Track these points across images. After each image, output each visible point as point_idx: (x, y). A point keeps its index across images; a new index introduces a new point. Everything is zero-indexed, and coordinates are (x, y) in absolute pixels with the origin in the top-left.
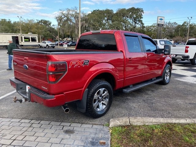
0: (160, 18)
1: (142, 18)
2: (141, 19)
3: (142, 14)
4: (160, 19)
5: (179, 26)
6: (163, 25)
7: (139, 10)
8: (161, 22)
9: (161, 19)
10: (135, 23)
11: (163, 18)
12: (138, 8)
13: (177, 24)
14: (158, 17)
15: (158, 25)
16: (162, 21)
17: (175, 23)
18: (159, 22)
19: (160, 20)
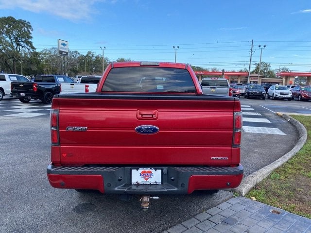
0: (62, 42)
1: (31, 38)
2: (30, 40)
3: (29, 31)
4: (62, 44)
5: (82, 56)
6: (67, 53)
7: (22, 23)
8: (64, 49)
9: (64, 45)
10: (18, 45)
11: (66, 43)
12: (21, 20)
13: (79, 54)
14: (59, 40)
15: (61, 52)
16: (65, 47)
17: (76, 52)
18: (62, 48)
19: (62, 46)
